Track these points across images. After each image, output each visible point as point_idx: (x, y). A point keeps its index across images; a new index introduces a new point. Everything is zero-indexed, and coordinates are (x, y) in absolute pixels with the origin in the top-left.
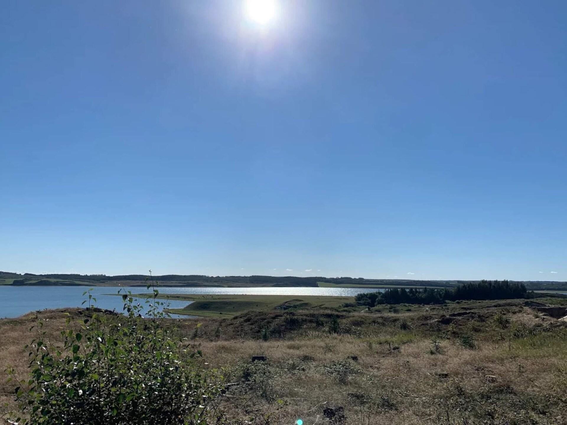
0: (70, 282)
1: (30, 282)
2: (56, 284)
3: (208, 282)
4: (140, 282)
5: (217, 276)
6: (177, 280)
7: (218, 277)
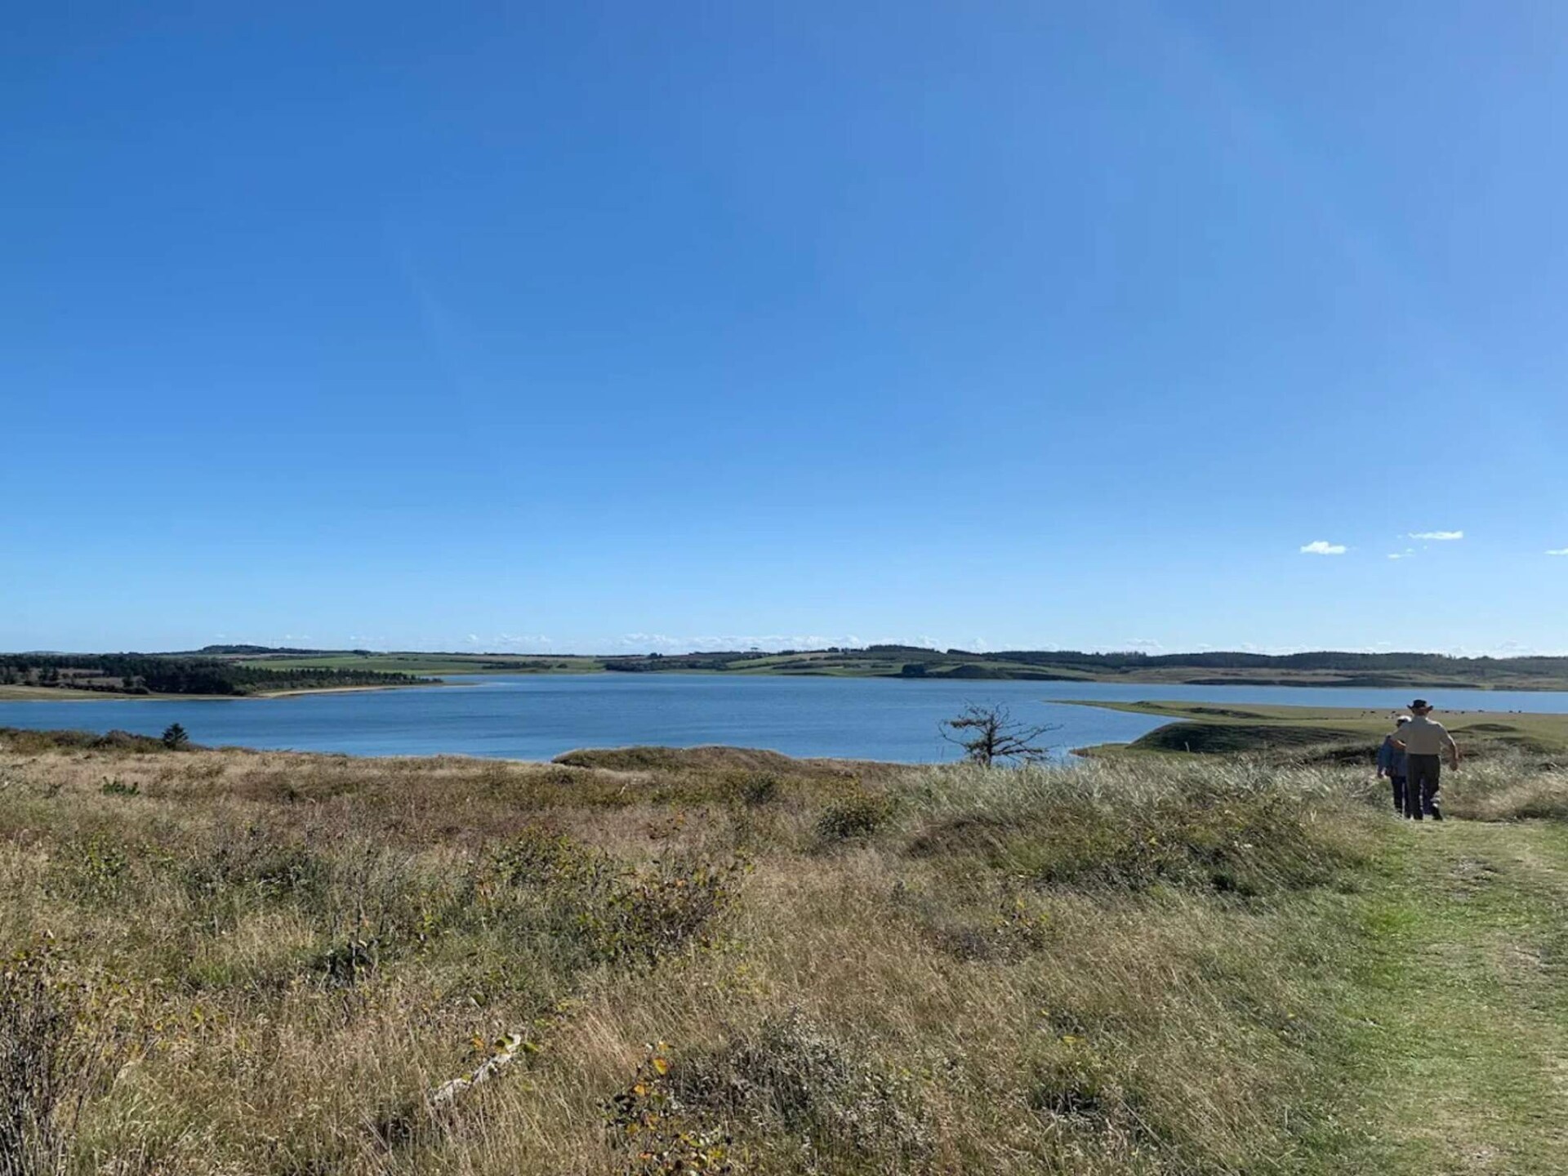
0: (1033, 670)
1: (939, 670)
2: (995, 675)
3: (1436, 673)
4: (1221, 670)
5: (1481, 655)
6: (1337, 668)
7: (1485, 658)
